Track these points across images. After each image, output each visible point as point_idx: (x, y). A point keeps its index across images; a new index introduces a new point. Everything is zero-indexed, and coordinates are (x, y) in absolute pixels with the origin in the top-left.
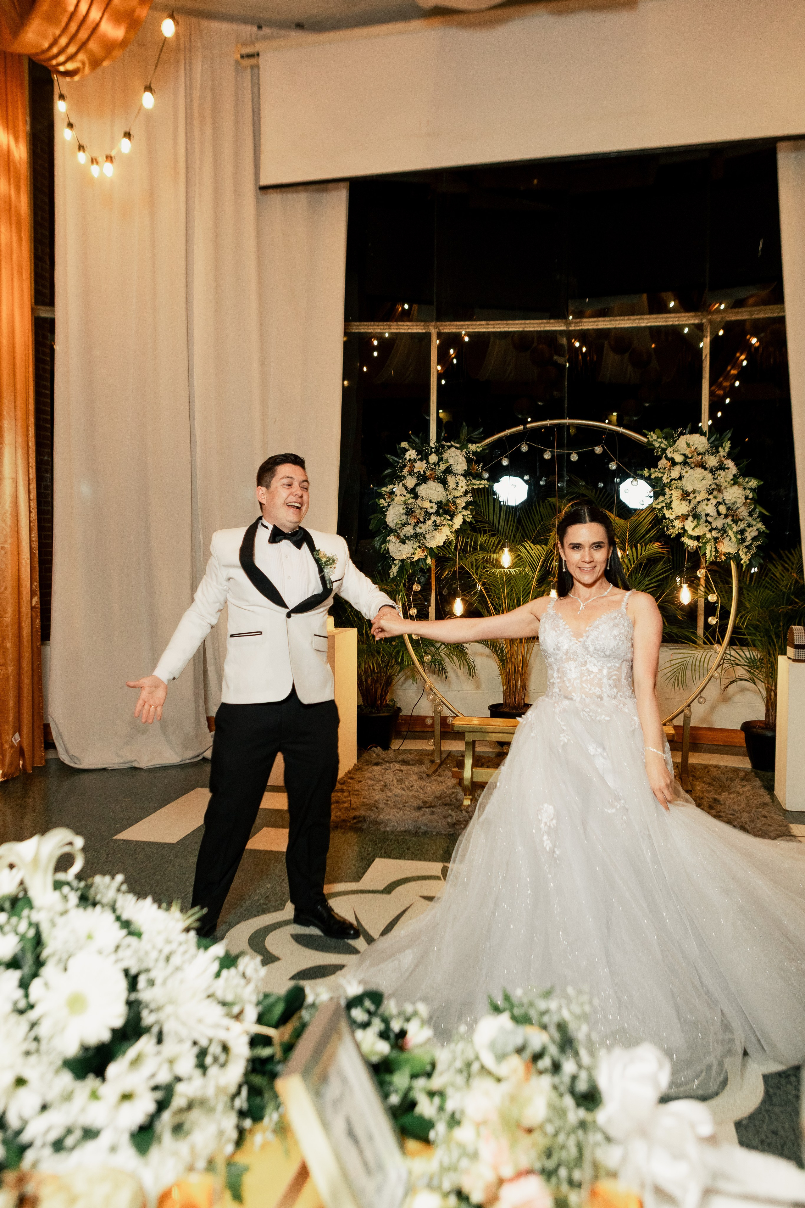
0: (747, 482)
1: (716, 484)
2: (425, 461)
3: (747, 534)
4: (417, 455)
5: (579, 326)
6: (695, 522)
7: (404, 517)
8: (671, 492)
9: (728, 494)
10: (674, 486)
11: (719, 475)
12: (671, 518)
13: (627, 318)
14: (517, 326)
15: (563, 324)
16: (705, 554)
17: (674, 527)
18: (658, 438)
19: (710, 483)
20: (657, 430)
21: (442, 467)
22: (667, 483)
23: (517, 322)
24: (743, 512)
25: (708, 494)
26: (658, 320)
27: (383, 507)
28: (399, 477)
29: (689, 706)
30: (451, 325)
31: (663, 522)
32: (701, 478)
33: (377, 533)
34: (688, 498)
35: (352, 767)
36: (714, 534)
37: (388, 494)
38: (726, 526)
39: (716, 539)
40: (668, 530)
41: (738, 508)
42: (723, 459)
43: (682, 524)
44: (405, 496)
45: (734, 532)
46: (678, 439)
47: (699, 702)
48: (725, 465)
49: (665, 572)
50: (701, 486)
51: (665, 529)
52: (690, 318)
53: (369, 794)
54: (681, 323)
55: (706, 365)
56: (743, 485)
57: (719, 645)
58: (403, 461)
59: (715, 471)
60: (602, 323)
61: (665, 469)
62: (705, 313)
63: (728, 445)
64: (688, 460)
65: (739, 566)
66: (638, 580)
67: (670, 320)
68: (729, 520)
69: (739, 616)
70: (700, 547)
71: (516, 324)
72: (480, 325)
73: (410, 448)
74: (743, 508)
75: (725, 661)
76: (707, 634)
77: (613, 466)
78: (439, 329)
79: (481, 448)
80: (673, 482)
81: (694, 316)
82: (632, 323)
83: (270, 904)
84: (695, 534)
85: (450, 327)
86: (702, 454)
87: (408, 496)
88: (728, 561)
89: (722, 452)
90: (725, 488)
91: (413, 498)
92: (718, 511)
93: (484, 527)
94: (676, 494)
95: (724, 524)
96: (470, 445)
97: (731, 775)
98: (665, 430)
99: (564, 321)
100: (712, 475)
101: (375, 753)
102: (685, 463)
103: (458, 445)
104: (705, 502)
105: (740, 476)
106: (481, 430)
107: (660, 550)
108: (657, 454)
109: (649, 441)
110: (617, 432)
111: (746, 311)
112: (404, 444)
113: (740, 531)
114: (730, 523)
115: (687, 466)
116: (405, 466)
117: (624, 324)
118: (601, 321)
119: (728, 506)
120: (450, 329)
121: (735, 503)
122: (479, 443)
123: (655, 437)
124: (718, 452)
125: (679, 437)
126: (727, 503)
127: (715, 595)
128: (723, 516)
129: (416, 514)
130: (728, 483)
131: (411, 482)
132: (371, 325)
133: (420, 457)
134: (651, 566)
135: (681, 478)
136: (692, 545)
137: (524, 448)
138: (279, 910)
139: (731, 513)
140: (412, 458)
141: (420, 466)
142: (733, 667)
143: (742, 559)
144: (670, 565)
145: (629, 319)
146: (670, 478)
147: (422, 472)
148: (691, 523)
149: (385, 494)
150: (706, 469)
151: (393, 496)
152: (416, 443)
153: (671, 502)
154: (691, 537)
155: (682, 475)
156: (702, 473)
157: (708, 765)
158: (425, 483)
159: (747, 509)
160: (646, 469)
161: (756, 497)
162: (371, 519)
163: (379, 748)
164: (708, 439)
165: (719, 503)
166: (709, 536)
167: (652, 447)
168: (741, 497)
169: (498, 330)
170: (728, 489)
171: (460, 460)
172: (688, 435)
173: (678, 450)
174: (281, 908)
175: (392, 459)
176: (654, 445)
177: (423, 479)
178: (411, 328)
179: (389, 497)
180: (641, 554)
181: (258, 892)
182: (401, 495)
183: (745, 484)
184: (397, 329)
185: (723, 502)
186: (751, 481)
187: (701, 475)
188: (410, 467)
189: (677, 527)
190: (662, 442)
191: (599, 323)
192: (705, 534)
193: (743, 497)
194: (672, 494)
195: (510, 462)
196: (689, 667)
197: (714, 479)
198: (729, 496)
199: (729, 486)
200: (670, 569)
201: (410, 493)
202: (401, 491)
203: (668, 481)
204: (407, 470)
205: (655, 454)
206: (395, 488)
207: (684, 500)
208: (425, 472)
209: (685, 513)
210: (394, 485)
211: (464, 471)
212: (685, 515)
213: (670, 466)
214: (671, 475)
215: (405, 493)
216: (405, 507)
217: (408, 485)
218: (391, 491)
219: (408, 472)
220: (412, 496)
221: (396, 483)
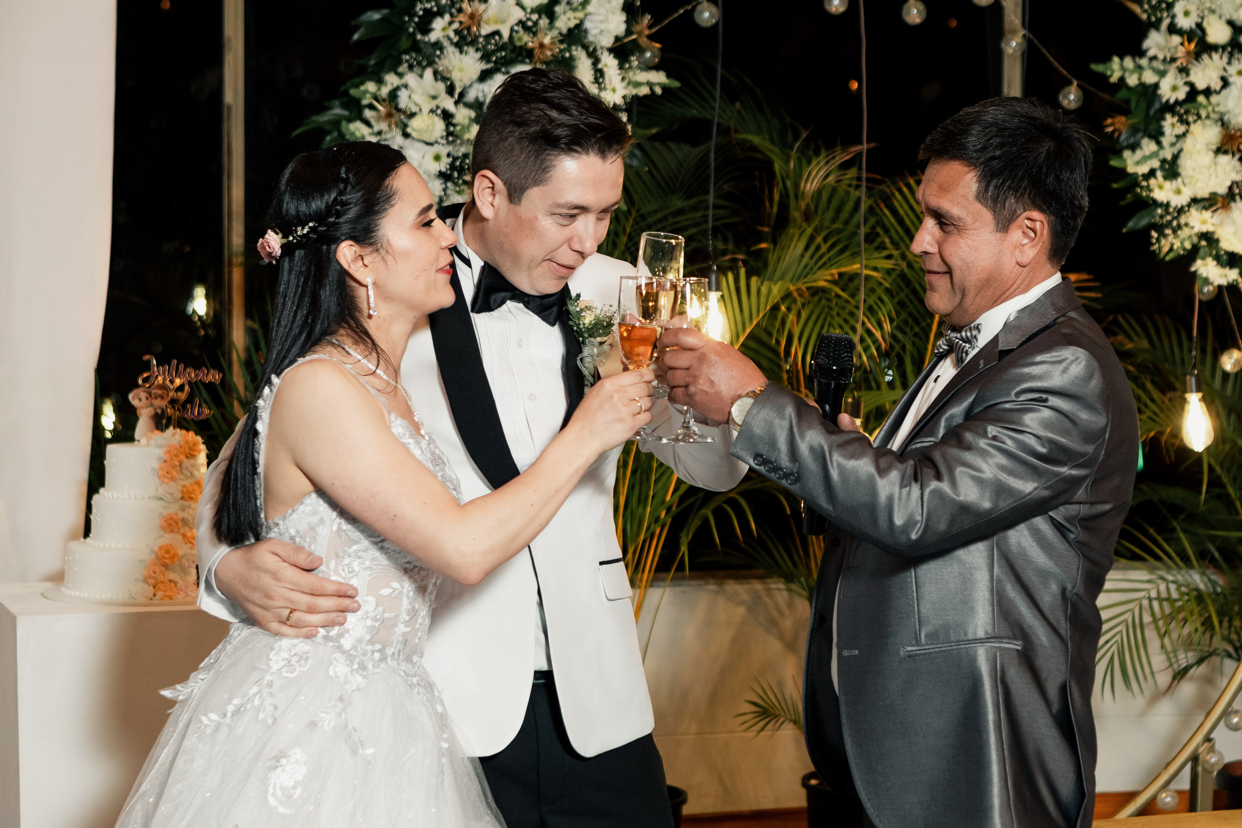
2: (511, 0)
10: (1200, 112)
12: (1173, 205)
17: (1179, 229)
21: (566, 21)
37: (382, 105)
40: (1160, 237)
51: (1156, 234)
61: (1171, 61)
94: (1204, 135)
102: (1234, 47)
131: (464, 66)
136: (1216, 281)
141: (499, 15)
146: (1187, 88)
147: (506, 34)
149: (370, 104)
155: (1230, 80)
160: (1116, 59)
189: (1187, 231)
202: (434, 98)
203: (1181, 94)
204: (456, 26)
205: (1144, 17)
206: (406, 86)
207: (1226, 152)
208: (511, 37)
209: (1222, 190)
210: (400, 75)
211: (617, 39)
212: (1222, 196)
213: (1188, 53)
214: (1193, 78)
215: (448, 104)
216: (444, 150)
217: (456, 76)
218: (393, 95)
219: (457, 32)
220: (473, 114)
221: (411, 67)
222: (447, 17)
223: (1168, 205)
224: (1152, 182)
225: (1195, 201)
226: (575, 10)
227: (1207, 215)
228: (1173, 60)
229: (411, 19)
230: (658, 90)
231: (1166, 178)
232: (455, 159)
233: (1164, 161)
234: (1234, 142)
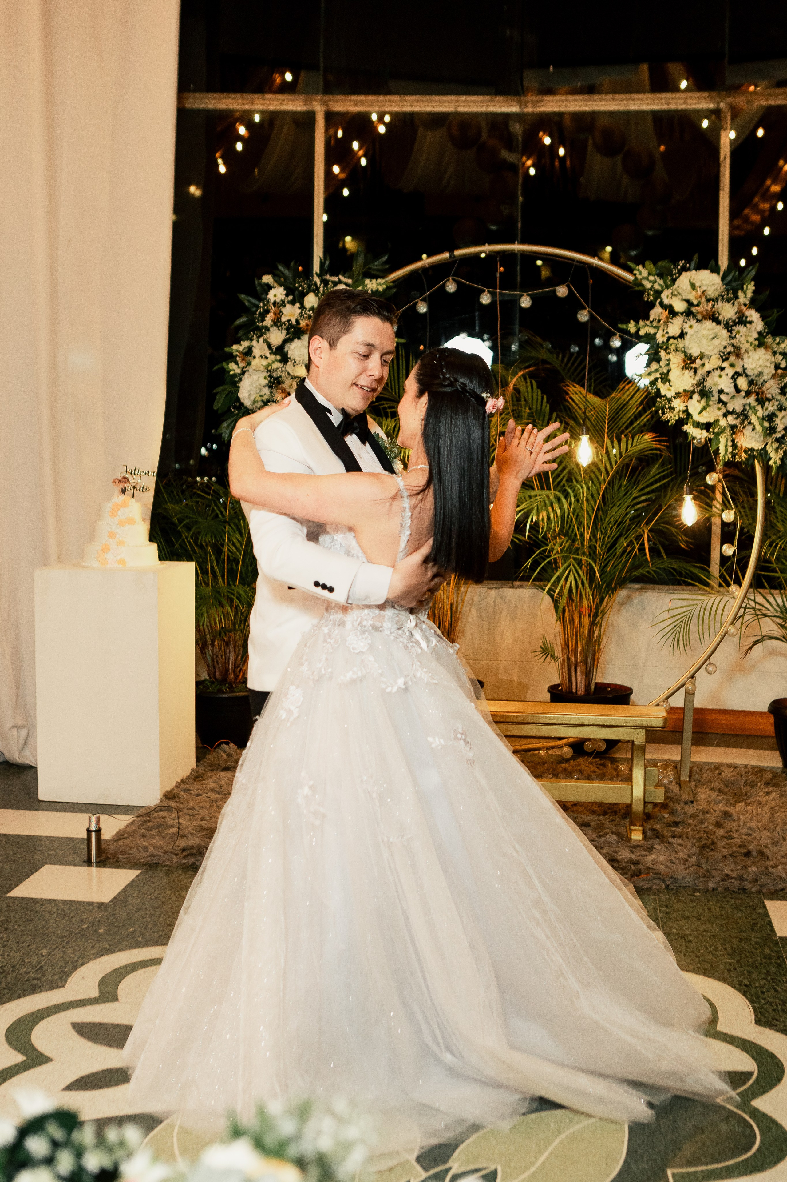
0: (778, 344)
1: (733, 345)
2: (298, 305)
3: (778, 421)
4: (287, 295)
5: (539, 107)
6: (703, 402)
7: (267, 391)
8: (668, 357)
9: (750, 360)
10: (673, 347)
11: (738, 332)
12: (669, 396)
14: (445, 104)
15: (514, 104)
16: (718, 449)
17: (672, 409)
18: (649, 274)
19: (724, 343)
20: (648, 263)
22: (663, 342)
23: (446, 98)
24: (772, 388)
25: (721, 360)
26: (656, 102)
27: (234, 375)
28: (259, 329)
29: (693, 677)
30: (346, 101)
31: (656, 401)
32: (712, 336)
33: (226, 415)
34: (693, 365)
35: (188, 773)
36: (731, 420)
37: (242, 355)
38: (747, 408)
39: (733, 427)
40: (663, 413)
41: (765, 382)
42: (744, 308)
43: (685, 404)
44: (267, 358)
45: (758, 418)
46: (678, 277)
47: (706, 671)
48: (747, 317)
49: (664, 478)
50: (711, 347)
51: (660, 412)
52: (702, 100)
53: (210, 814)
55: (725, 171)
56: (772, 348)
57: (737, 587)
58: (264, 305)
59: (732, 326)
60: (573, 103)
61: (659, 321)
62: (723, 93)
63: (750, 287)
64: (694, 309)
65: (767, 469)
66: (623, 489)
67: (673, 101)
68: (752, 400)
69: (768, 542)
70: (710, 440)
71: (444, 101)
73: (276, 285)
74: (772, 382)
75: (747, 610)
76: (723, 570)
77: (583, 316)
78: (327, 106)
79: (384, 286)
80: (672, 341)
81: (708, 97)
83: (43, 979)
84: (703, 419)
85: (345, 104)
86: (713, 300)
87: (272, 357)
88: (751, 462)
89: (743, 298)
90: (747, 351)
91: (280, 361)
92: (736, 386)
93: (390, 408)
94: (676, 360)
95: (745, 405)
96: (367, 281)
97: (752, 778)
98: (660, 263)
99: (516, 98)
100: (730, 331)
101: (225, 752)
102: (688, 313)
103: (349, 281)
104: (718, 372)
105: (768, 333)
106: (386, 258)
107: (655, 445)
108: (648, 298)
109: (636, 279)
110: (590, 266)
111: (782, 94)
112: (267, 279)
113: (768, 416)
114: (754, 403)
115: (691, 317)
116: (267, 311)
118: (572, 100)
119: (750, 379)
120: (344, 106)
121: (760, 374)
122: (382, 277)
123: (645, 273)
124: (737, 297)
125: (680, 273)
126: (749, 373)
127: (732, 512)
128: (743, 394)
129: (284, 386)
130: (751, 345)
131: (276, 337)
132: (223, 98)
133: (290, 298)
134: (643, 469)
135: (682, 335)
136: (698, 437)
137: (451, 287)
138: (57, 987)
139: (754, 388)
140: (278, 300)
141: (291, 313)
142: (758, 619)
143: (770, 459)
144: (671, 468)
145: (613, 99)
146: (667, 336)
147: (293, 321)
148: (698, 403)
149: (237, 355)
150: (718, 322)
151: (251, 359)
152: (286, 278)
153: (669, 371)
154: (697, 425)
155: (685, 331)
156: (712, 329)
157: (721, 763)
158: (299, 338)
159: (778, 384)
160: (632, 321)
162: (217, 393)
163: (232, 745)
164: (723, 279)
165: (737, 375)
166: (723, 423)
167: (640, 288)
168: (769, 365)
170: (751, 354)
172: (694, 272)
173: (679, 293)
174: (59, 984)
175: (249, 301)
176: (643, 286)
177: (294, 332)
178: (285, 102)
179: (243, 360)
180: (627, 450)
181: (27, 960)
182: (261, 356)
183: (775, 346)
185: (744, 373)
186: (783, 342)
187: (711, 332)
188: (275, 314)
189: (677, 410)
190: (655, 282)
191: (568, 104)
192: (717, 421)
193: (773, 366)
194: (669, 360)
195: (430, 308)
196: (694, 621)
197: (731, 337)
198: (752, 364)
199: (751, 348)
200: (671, 474)
201: (275, 354)
202: (263, 351)
203: (665, 340)
204: (271, 318)
205: (646, 299)
206: (252, 346)
207: (685, 369)
208: (297, 322)
209: (688, 388)
210: (250, 341)
212: (687, 392)
213: (666, 317)
214: (668, 330)
216: (267, 375)
217: (273, 340)
218: (246, 350)
219: (273, 321)
221: (256, 337)
222: (270, 314)
223: (665, 396)
225: (676, 394)
227: (683, 401)
229: (256, 316)
232: (272, 379)
234: (689, 362)
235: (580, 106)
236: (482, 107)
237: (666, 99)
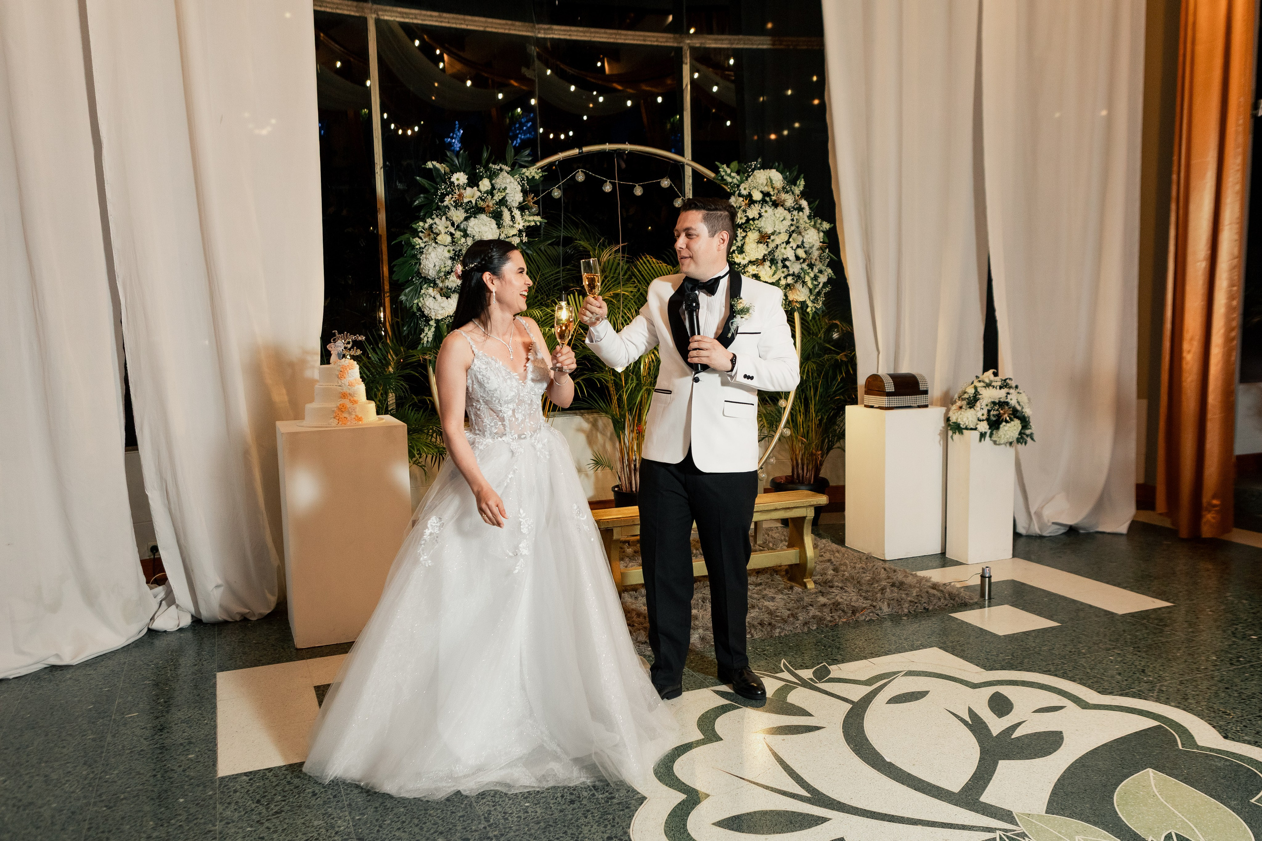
0: (820, 224)
1: (794, 225)
2: (475, 188)
3: (819, 280)
4: (467, 179)
5: (550, 34)
6: (773, 267)
7: (449, 263)
8: (745, 234)
9: (808, 236)
10: (750, 227)
11: (796, 216)
12: (744, 263)
13: (603, 30)
18: (731, 172)
19: (790, 224)
20: (731, 164)
21: (498, 197)
22: (742, 224)
23: (477, 18)
24: (817, 257)
25: (787, 236)
26: (637, 38)
27: (420, 248)
28: (438, 208)
30: (394, 12)
32: (782, 219)
33: (408, 282)
34: (766, 241)
36: (791, 280)
37: (426, 232)
38: (802, 271)
39: (789, 286)
41: (813, 252)
42: (798, 198)
44: (453, 234)
45: (809, 278)
46: (752, 174)
48: (800, 205)
50: (781, 227)
52: (668, 40)
54: (660, 44)
55: (687, 96)
56: (815, 227)
58: (442, 188)
59: (793, 211)
60: (575, 34)
62: (683, 36)
63: (803, 183)
64: (767, 199)
67: (649, 39)
68: (805, 266)
72: (431, 16)
73: (449, 169)
74: (817, 252)
78: (378, 15)
80: (751, 222)
81: (672, 38)
82: (609, 38)
85: (393, 14)
86: (783, 192)
87: (458, 234)
89: (797, 191)
90: (804, 229)
91: (463, 237)
92: (797, 255)
94: (753, 236)
95: (800, 269)
96: (524, 170)
98: (737, 163)
99: (531, 25)
102: (763, 202)
103: (510, 169)
104: (785, 245)
105: (814, 217)
106: (529, 150)
109: (722, 175)
111: (726, 39)
114: (807, 268)
115: (766, 204)
117: (600, 37)
118: (575, 31)
119: (805, 250)
120: (392, 17)
121: (812, 246)
123: (729, 171)
124: (793, 190)
125: (753, 172)
126: (806, 246)
128: (802, 261)
130: (805, 225)
131: (458, 215)
133: (469, 181)
135: (760, 218)
137: (580, 177)
139: (807, 257)
140: (461, 184)
141: (471, 195)
143: (807, 307)
145: (605, 33)
146: (746, 218)
147: (474, 202)
148: (768, 268)
149: (421, 231)
150: (784, 208)
151: (435, 235)
153: (743, 245)
155: (761, 214)
156: (780, 213)
158: (475, 217)
159: (819, 254)
161: (827, 241)
164: (783, 175)
165: (798, 247)
166: (784, 282)
167: (722, 183)
169: (454, 26)
170: (807, 232)
171: (517, 189)
172: (763, 170)
173: (754, 186)
176: (725, 180)
177: (474, 211)
179: (427, 235)
182: (446, 233)
183: (817, 225)
184: (320, 6)
185: (802, 246)
186: (822, 223)
187: (779, 216)
188: (456, 195)
190: (735, 178)
191: (572, 33)
192: (781, 281)
193: (818, 241)
194: (746, 237)
197: (793, 219)
198: (807, 239)
199: (806, 227)
201: (460, 230)
202: (447, 228)
203: (744, 221)
204: (454, 199)
205: (729, 190)
206: (435, 223)
207: (761, 243)
208: (476, 203)
209: (761, 257)
210: (433, 219)
211: (520, 203)
212: (760, 260)
213: (746, 204)
214: (747, 214)
215: (452, 230)
216: (451, 248)
217: (455, 219)
218: (431, 227)
219: (454, 202)
220: (462, 234)
221: (437, 216)
222: (450, 196)
223: (740, 263)
224: (734, 255)
225: (750, 262)
226: (501, 192)
227: (754, 267)
228: (740, 207)
229: (436, 197)
230: (538, 224)
231: (739, 254)
232: (456, 252)
233: (738, 247)
234: (764, 238)
235: (581, 36)
236: (505, 29)
237: (645, 36)
